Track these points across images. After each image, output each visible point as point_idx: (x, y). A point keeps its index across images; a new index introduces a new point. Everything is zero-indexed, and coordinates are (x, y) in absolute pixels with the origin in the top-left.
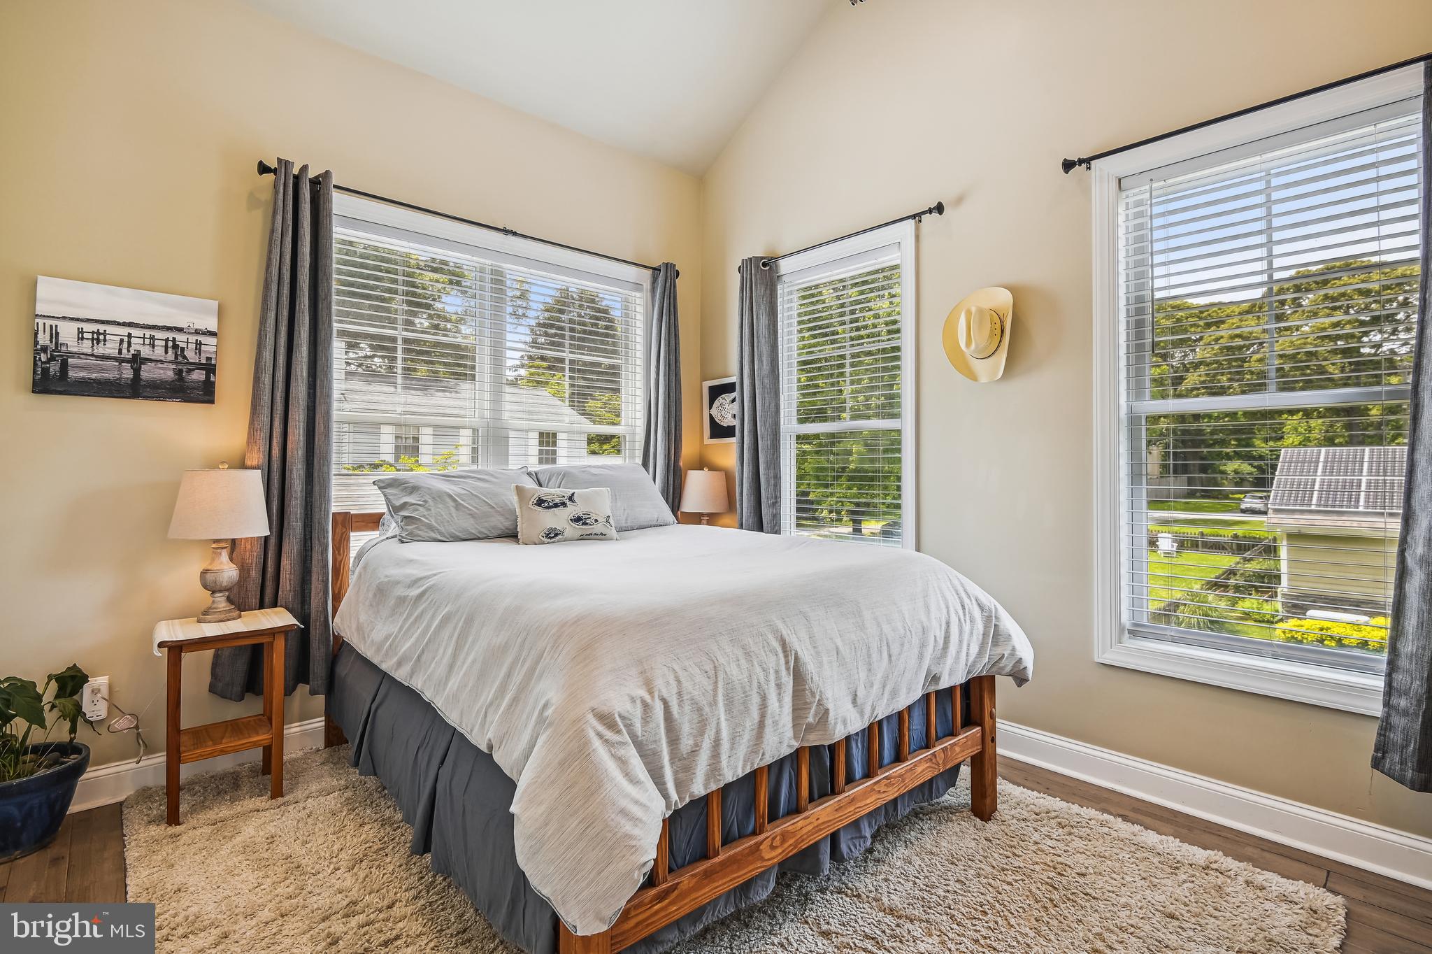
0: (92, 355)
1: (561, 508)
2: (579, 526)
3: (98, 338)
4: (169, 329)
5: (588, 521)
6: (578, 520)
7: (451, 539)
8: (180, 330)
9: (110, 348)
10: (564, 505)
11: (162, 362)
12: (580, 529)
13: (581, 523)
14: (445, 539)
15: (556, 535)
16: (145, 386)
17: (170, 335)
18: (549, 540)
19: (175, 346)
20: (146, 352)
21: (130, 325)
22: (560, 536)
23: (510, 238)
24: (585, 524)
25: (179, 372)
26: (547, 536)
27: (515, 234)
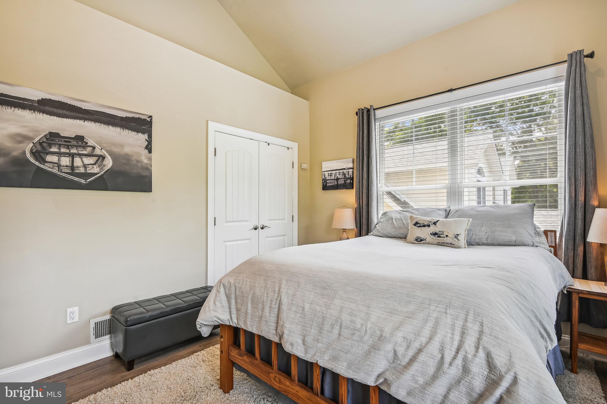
0: (330, 179)
1: (427, 227)
2: (436, 238)
3: (331, 174)
4: (343, 169)
5: (441, 236)
6: (435, 234)
7: (385, 236)
8: (345, 169)
9: (333, 177)
10: (429, 226)
11: (341, 179)
12: (436, 239)
13: (437, 236)
14: (383, 236)
15: (421, 240)
16: (339, 186)
17: (343, 171)
18: (418, 242)
19: (344, 174)
20: (339, 177)
21: (336, 170)
22: (424, 241)
23: (454, 92)
24: (438, 237)
25: (345, 181)
26: (416, 240)
27: (455, 89)
